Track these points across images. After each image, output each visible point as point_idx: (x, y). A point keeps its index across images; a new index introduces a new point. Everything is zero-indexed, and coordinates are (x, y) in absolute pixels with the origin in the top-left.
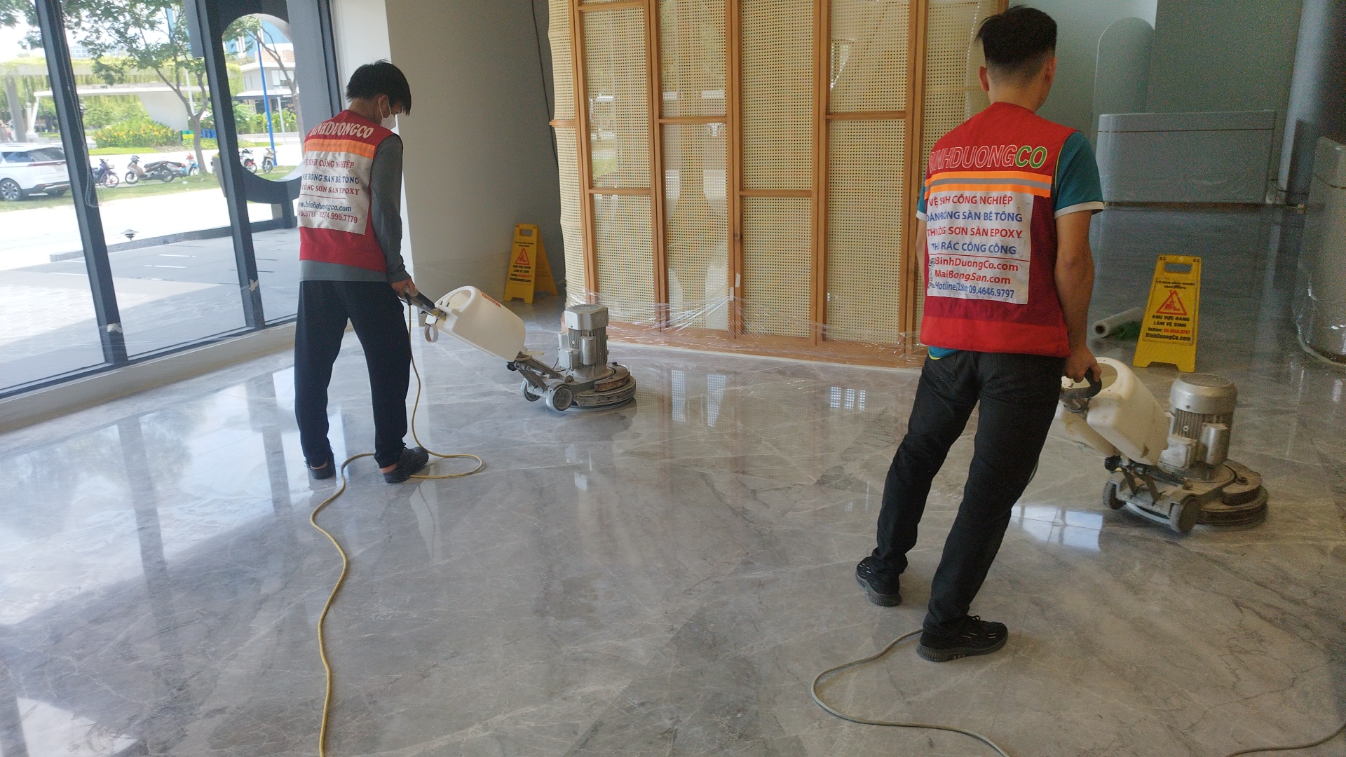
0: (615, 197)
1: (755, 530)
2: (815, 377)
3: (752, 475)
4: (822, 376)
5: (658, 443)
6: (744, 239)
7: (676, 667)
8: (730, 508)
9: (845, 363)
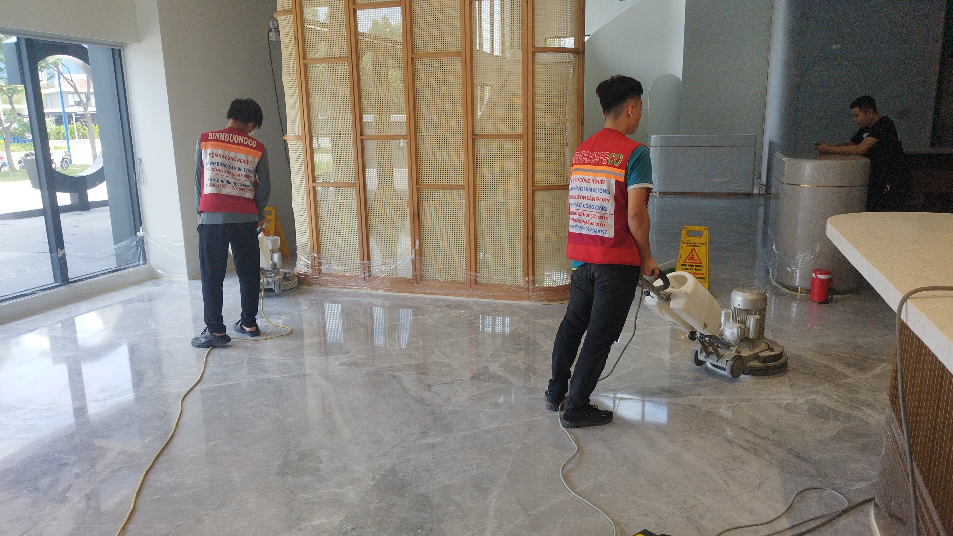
0: (331, 188)
1: (430, 411)
2: (470, 308)
3: (427, 375)
4: (475, 307)
5: (363, 356)
6: (421, 217)
7: (377, 503)
8: (413, 397)
9: (490, 299)
